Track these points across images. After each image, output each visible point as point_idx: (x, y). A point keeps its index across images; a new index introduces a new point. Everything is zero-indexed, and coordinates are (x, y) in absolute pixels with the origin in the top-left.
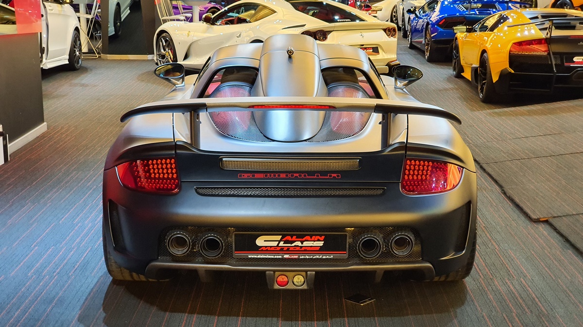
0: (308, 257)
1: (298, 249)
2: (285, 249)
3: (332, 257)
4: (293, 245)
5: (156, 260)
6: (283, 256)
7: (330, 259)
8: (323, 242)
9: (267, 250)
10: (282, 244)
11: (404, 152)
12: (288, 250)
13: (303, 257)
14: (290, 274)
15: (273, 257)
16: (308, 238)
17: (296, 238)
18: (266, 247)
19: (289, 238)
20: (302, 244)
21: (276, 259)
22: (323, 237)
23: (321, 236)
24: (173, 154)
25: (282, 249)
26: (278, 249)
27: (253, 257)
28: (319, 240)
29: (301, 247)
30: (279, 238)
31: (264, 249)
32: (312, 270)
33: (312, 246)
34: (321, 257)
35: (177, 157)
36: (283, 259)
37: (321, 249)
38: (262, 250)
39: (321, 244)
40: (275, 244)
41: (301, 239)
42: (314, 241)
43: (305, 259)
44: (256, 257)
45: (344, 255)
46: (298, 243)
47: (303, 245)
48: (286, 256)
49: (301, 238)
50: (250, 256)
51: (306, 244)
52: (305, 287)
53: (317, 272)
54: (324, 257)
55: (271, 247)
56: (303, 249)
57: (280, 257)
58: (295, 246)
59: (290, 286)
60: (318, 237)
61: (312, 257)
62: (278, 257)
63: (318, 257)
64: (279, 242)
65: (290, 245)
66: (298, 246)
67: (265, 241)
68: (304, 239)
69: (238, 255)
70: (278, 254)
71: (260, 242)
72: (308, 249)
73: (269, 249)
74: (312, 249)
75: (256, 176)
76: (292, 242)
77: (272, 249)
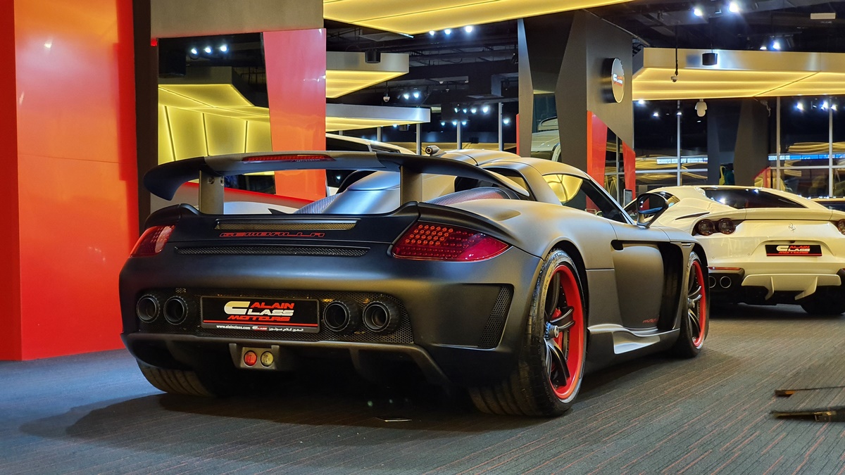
0: (277, 330)
1: (267, 318)
2: (254, 318)
3: (302, 330)
4: (262, 314)
6: (251, 328)
7: (301, 332)
8: (293, 311)
9: (236, 320)
10: (250, 312)
11: (417, 214)
12: (257, 321)
13: (272, 329)
14: (260, 351)
15: (241, 328)
16: (277, 304)
17: (265, 305)
18: (235, 315)
19: (257, 305)
20: (271, 313)
21: (245, 330)
22: (293, 304)
23: (290, 302)
25: (251, 320)
26: (248, 318)
27: (221, 327)
28: (288, 309)
29: (271, 317)
30: (247, 304)
31: (233, 318)
32: (277, 343)
33: (281, 316)
36: (252, 331)
37: (292, 320)
38: (231, 320)
39: (290, 313)
40: (243, 312)
41: (270, 307)
42: (284, 309)
43: (274, 331)
44: (224, 327)
45: (314, 328)
46: (267, 312)
48: (255, 328)
49: (270, 304)
50: (218, 327)
51: (275, 312)
52: (273, 367)
53: (282, 346)
54: (294, 330)
55: (240, 315)
56: (272, 319)
57: (249, 328)
58: (264, 315)
60: (287, 304)
61: (281, 329)
62: (246, 328)
63: (288, 330)
64: (248, 309)
65: (258, 314)
66: (267, 315)
67: (233, 308)
68: (273, 307)
69: (205, 324)
70: (247, 325)
71: (229, 309)
72: (278, 319)
73: (238, 318)
74: (282, 319)
75: (238, 234)
76: (261, 310)
77: (241, 318)
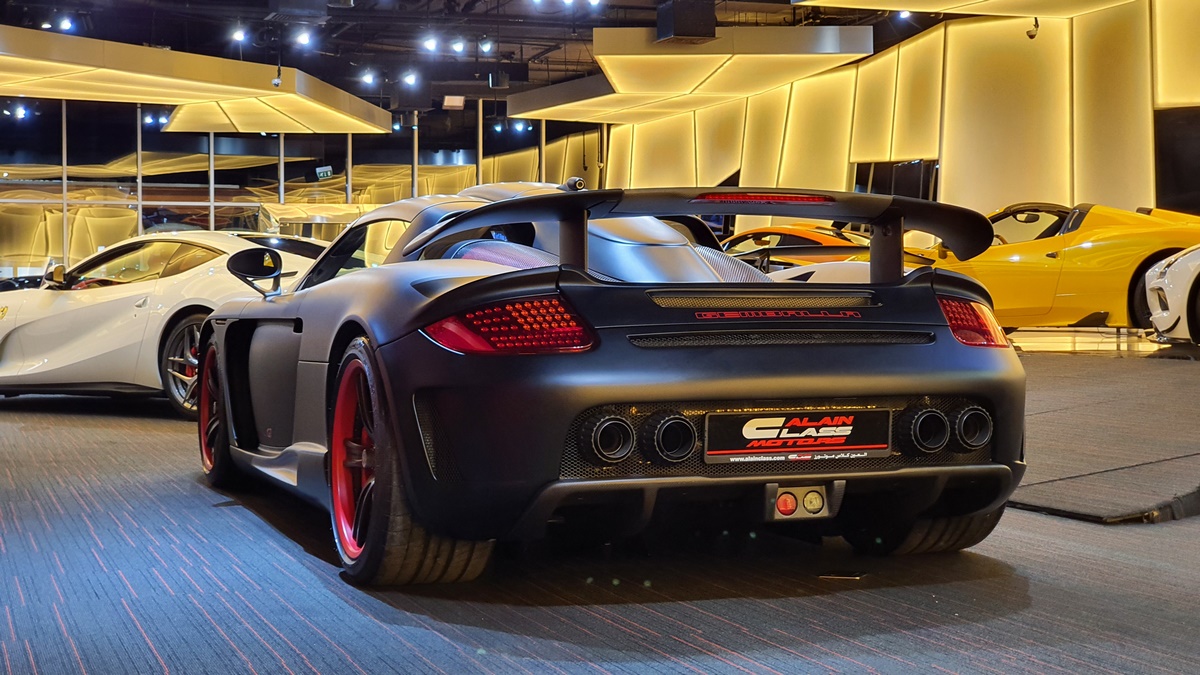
0: (827, 457)
1: (811, 441)
2: (791, 443)
3: (866, 454)
4: (803, 435)
6: (787, 458)
7: (862, 458)
8: (851, 428)
9: (760, 447)
10: (785, 434)
12: (794, 445)
13: (819, 457)
14: (799, 491)
15: (770, 459)
16: (827, 420)
17: (809, 421)
18: (759, 440)
19: (796, 421)
20: (818, 432)
21: (776, 462)
22: (851, 418)
23: (847, 415)
24: (552, 290)
25: (785, 445)
26: (779, 443)
27: (737, 460)
28: (844, 424)
29: (816, 438)
30: (780, 421)
31: (756, 444)
32: (840, 477)
33: (833, 436)
34: (848, 455)
36: (787, 462)
37: (849, 441)
38: (752, 448)
39: (847, 431)
40: (773, 434)
41: (816, 424)
42: (837, 426)
43: (822, 460)
44: (742, 459)
45: (886, 451)
46: (811, 432)
47: (819, 435)
48: (792, 457)
49: (817, 420)
50: (732, 460)
51: (824, 432)
52: (824, 513)
53: (848, 480)
54: (853, 456)
55: (767, 440)
56: (818, 442)
57: (783, 458)
58: (807, 437)
59: (800, 514)
60: (843, 418)
61: (833, 456)
62: (779, 458)
63: (843, 456)
64: (781, 429)
65: (797, 435)
66: (810, 437)
67: (757, 429)
68: (820, 423)
69: (711, 458)
70: (779, 453)
71: (750, 431)
72: (827, 441)
73: (763, 443)
74: (833, 441)
75: (727, 315)
76: (801, 429)
77: (769, 444)
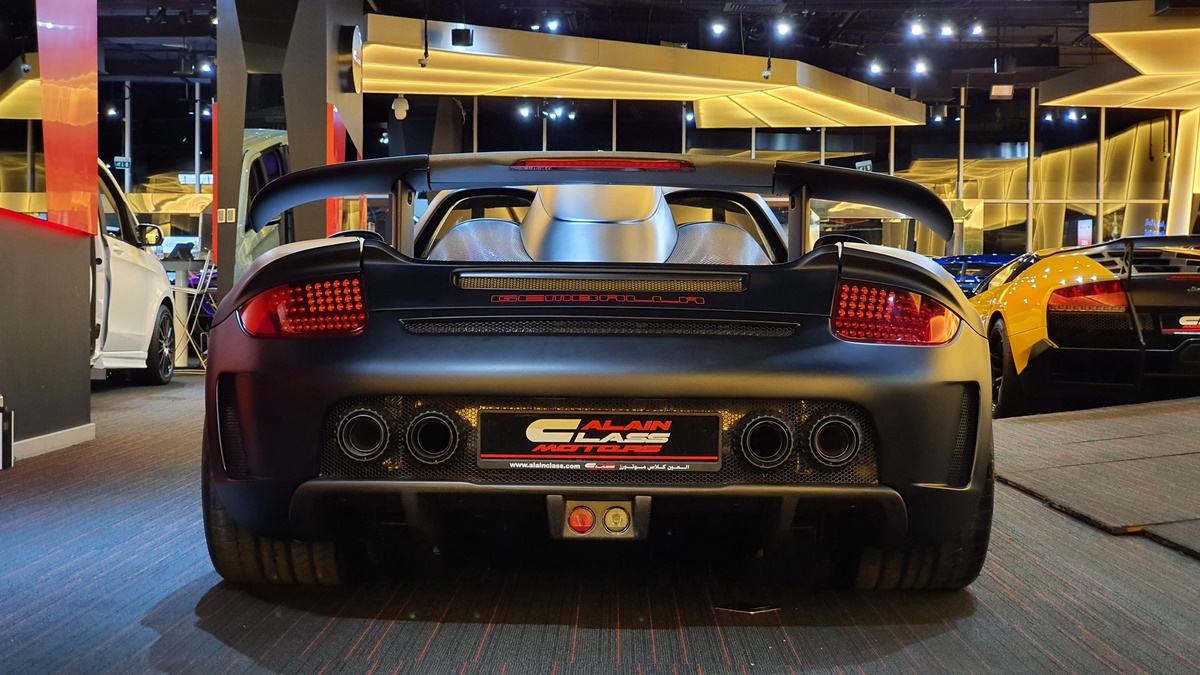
0: (636, 468)
1: (615, 448)
2: (589, 449)
3: (688, 467)
4: (605, 440)
5: (316, 477)
6: (583, 466)
7: (681, 472)
8: (668, 435)
9: (549, 452)
10: (580, 438)
11: (836, 267)
12: (594, 452)
13: (626, 468)
14: (598, 506)
15: (562, 466)
16: (636, 424)
17: (613, 425)
18: (547, 444)
19: (595, 424)
20: (624, 438)
21: (569, 470)
22: (668, 423)
23: (663, 419)
24: (355, 269)
25: (581, 451)
26: (574, 448)
27: (519, 465)
28: (659, 430)
29: (622, 445)
30: (575, 423)
31: (544, 449)
32: (644, 494)
33: (644, 444)
34: (664, 467)
35: (364, 274)
36: (584, 472)
37: (665, 450)
38: (539, 452)
39: (663, 438)
40: (567, 438)
41: (621, 428)
42: (650, 432)
43: (629, 471)
44: (525, 466)
45: (714, 464)
46: (616, 437)
47: (626, 441)
48: (590, 465)
49: (623, 424)
50: (512, 465)
51: (632, 438)
52: (630, 534)
53: (656, 497)
54: (672, 468)
55: (558, 444)
56: (625, 450)
57: (578, 467)
58: (609, 443)
59: (597, 533)
60: (657, 423)
61: (644, 467)
62: (572, 467)
63: (657, 467)
64: (576, 432)
65: (597, 440)
66: (615, 443)
67: (544, 431)
68: (627, 428)
69: (487, 461)
70: (573, 461)
71: (535, 432)
72: (638, 449)
73: (554, 449)
74: (645, 449)
75: (529, 298)
76: (602, 434)
77: (561, 449)
